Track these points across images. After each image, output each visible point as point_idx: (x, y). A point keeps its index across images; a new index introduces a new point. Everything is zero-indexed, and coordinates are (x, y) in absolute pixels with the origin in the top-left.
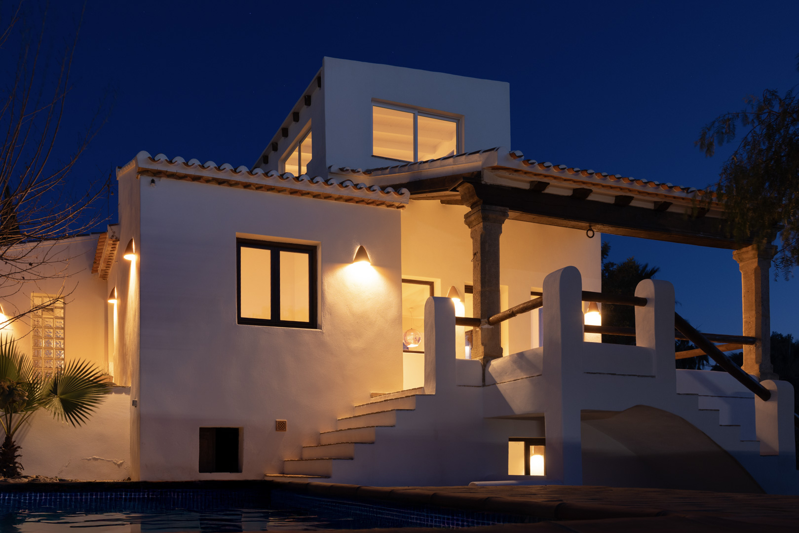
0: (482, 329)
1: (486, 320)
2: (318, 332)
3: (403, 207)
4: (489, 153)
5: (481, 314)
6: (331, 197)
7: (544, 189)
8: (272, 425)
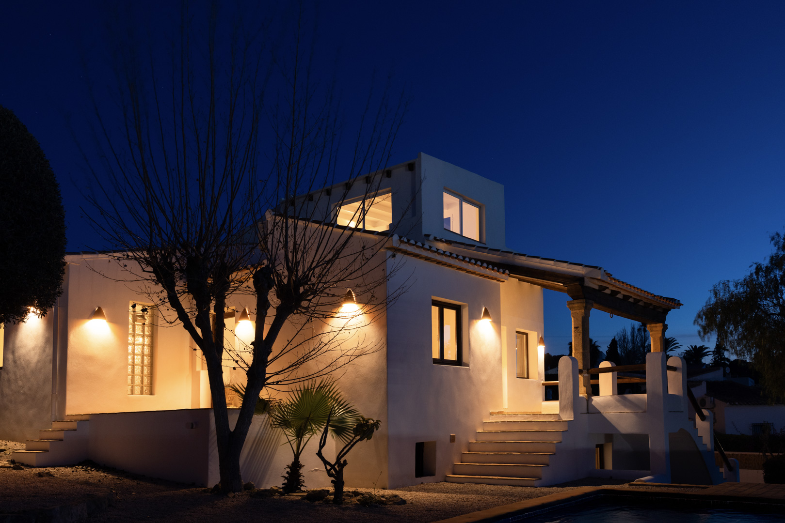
0: (583, 376)
1: (586, 371)
2: (467, 369)
3: (504, 282)
4: (592, 269)
5: (583, 367)
6: (475, 273)
7: (617, 295)
8: (448, 439)
